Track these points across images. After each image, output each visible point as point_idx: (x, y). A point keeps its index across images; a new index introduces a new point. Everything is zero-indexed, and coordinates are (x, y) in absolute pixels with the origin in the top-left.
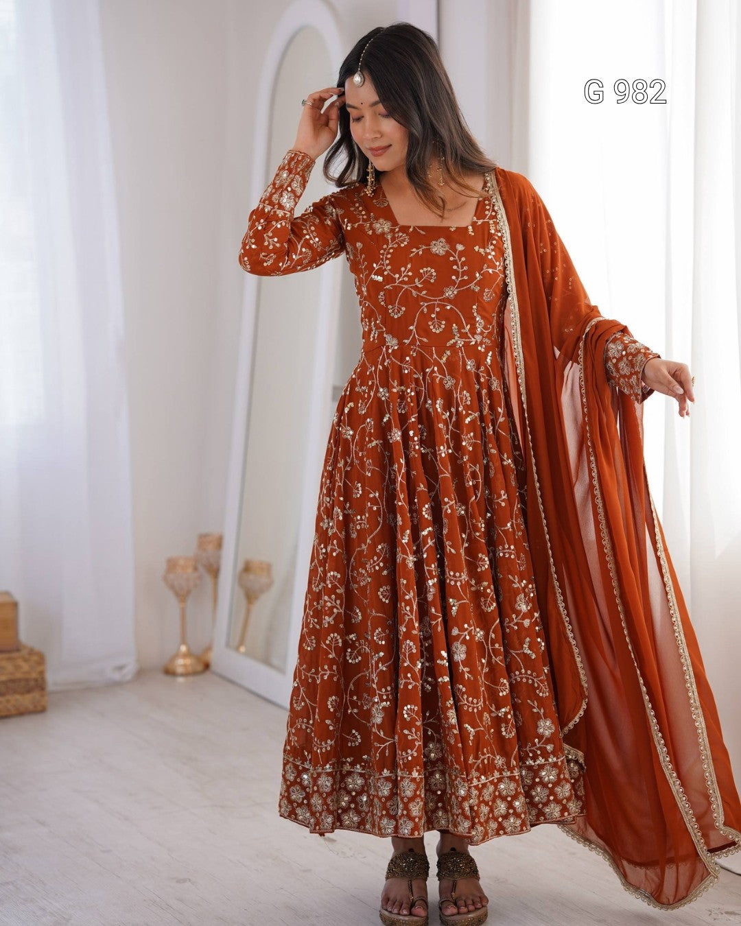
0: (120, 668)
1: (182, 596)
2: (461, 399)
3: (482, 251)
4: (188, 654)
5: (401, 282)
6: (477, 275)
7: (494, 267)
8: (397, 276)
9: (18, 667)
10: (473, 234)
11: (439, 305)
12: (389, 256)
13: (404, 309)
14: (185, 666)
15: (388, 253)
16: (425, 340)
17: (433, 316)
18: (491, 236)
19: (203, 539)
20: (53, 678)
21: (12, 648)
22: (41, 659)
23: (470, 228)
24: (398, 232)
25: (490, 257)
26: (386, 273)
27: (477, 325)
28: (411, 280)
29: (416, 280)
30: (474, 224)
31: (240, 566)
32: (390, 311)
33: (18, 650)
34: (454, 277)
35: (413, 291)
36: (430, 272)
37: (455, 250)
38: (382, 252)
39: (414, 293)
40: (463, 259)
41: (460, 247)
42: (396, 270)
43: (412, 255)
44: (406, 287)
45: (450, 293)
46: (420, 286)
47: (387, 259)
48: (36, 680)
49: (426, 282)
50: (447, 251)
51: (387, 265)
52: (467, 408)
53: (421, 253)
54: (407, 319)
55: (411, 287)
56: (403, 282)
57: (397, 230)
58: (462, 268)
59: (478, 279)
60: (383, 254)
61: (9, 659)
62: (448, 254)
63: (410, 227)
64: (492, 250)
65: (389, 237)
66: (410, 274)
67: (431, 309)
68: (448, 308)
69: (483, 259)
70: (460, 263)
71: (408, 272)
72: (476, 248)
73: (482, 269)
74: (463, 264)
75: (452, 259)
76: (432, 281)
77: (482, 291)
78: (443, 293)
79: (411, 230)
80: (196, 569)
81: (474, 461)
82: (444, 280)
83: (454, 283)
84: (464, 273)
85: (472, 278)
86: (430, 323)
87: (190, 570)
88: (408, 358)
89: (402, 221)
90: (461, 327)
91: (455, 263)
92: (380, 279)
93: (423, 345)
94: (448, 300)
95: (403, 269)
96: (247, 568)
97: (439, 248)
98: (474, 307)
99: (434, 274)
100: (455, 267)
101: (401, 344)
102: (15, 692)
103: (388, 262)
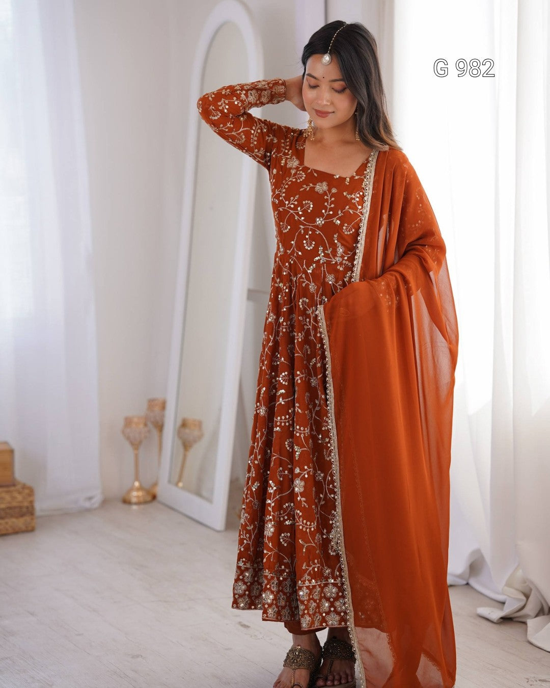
0: (90, 499)
1: (136, 445)
3: (349, 196)
4: (141, 488)
5: (289, 208)
6: (340, 212)
8: (287, 202)
9: (14, 498)
10: (348, 184)
11: (311, 230)
13: (289, 227)
14: (138, 497)
17: (307, 236)
19: (151, 403)
20: (41, 506)
21: (10, 484)
22: (31, 492)
23: (348, 179)
26: (281, 198)
27: (338, 250)
29: (299, 208)
30: (352, 178)
31: (179, 423)
32: (281, 226)
33: (14, 485)
34: (324, 211)
35: (296, 216)
36: (309, 204)
37: (330, 192)
38: (284, 182)
40: (333, 199)
41: (334, 191)
43: (302, 189)
44: (291, 211)
45: (320, 221)
46: (300, 213)
48: (27, 508)
49: (305, 211)
53: (308, 189)
55: (295, 213)
57: (301, 168)
58: (330, 205)
59: (340, 215)
60: (284, 184)
61: (8, 492)
63: (309, 169)
64: (357, 197)
65: (293, 172)
66: (296, 203)
67: (306, 231)
68: (318, 233)
70: (329, 201)
71: (295, 201)
72: (345, 193)
73: (344, 209)
74: (332, 203)
76: (309, 211)
77: (342, 225)
78: (315, 221)
79: (309, 171)
80: (146, 425)
83: (322, 215)
84: (331, 209)
85: (336, 214)
86: (305, 242)
87: (141, 426)
88: (287, 264)
90: (325, 248)
91: (327, 201)
93: (298, 257)
94: (318, 227)
95: (292, 198)
96: (184, 424)
97: (321, 188)
98: (335, 236)
99: (312, 206)
100: (326, 204)
101: (285, 252)
102: (12, 516)
103: (284, 190)
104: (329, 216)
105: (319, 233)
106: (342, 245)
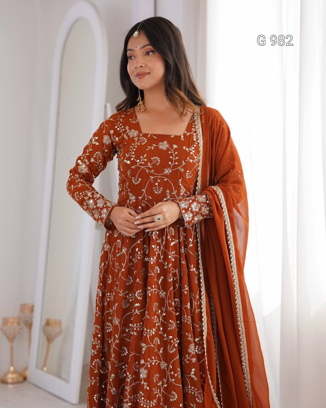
1: (11, 339)
2: (169, 232)
3: (187, 149)
4: (15, 372)
5: (140, 165)
6: (183, 162)
7: (194, 159)
8: (138, 161)
10: (183, 140)
11: (160, 179)
12: (135, 150)
13: (140, 179)
14: (13, 378)
15: (134, 148)
16: (150, 198)
17: (156, 184)
18: (193, 142)
19: (23, 307)
23: (182, 136)
24: (141, 137)
25: (191, 153)
26: (132, 159)
27: (181, 191)
28: (146, 164)
29: (149, 164)
30: (185, 135)
31: (44, 322)
32: (133, 180)
34: (170, 163)
35: (147, 170)
36: (157, 159)
37: (172, 148)
38: (131, 147)
39: (147, 171)
40: (176, 153)
41: (175, 146)
42: (137, 157)
43: (147, 149)
44: (142, 167)
45: (167, 171)
46: (150, 167)
47: (133, 151)
49: (154, 165)
50: (168, 148)
51: (133, 155)
52: (172, 237)
53: (153, 148)
54: (141, 186)
55: (145, 168)
56: (141, 165)
57: (141, 135)
58: (175, 158)
59: (184, 165)
60: (131, 149)
62: (168, 150)
63: (149, 134)
64: (193, 150)
65: (136, 139)
66: (146, 160)
67: (155, 180)
68: (165, 180)
69: (188, 154)
70: (174, 155)
71: (144, 159)
72: (184, 148)
73: (186, 159)
74: (176, 156)
75: (170, 152)
76: (158, 165)
77: (185, 172)
78: (164, 171)
79: (149, 136)
80: (19, 324)
81: (174, 267)
82: (164, 165)
83: (170, 166)
84: (176, 161)
85: (180, 164)
86: (154, 188)
87: (15, 324)
88: (140, 207)
89: (144, 131)
90: (171, 191)
91: (171, 154)
92: (129, 162)
93: (149, 200)
94: (166, 176)
95: (142, 157)
96: (48, 323)
97: (164, 146)
98: (180, 180)
99: (159, 161)
100: (171, 157)
101: (137, 199)
103: (133, 153)
104: (175, 166)
105: (167, 180)
106: (185, 187)
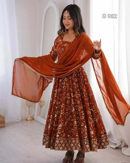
0: (18, 119)
1: (29, 106)
4: (30, 117)
20: (6, 121)
22: (4, 118)
33: (0, 116)
48: (3, 122)
70: (67, 48)
96: (41, 102)
